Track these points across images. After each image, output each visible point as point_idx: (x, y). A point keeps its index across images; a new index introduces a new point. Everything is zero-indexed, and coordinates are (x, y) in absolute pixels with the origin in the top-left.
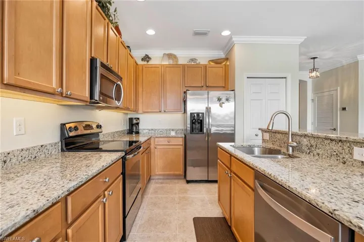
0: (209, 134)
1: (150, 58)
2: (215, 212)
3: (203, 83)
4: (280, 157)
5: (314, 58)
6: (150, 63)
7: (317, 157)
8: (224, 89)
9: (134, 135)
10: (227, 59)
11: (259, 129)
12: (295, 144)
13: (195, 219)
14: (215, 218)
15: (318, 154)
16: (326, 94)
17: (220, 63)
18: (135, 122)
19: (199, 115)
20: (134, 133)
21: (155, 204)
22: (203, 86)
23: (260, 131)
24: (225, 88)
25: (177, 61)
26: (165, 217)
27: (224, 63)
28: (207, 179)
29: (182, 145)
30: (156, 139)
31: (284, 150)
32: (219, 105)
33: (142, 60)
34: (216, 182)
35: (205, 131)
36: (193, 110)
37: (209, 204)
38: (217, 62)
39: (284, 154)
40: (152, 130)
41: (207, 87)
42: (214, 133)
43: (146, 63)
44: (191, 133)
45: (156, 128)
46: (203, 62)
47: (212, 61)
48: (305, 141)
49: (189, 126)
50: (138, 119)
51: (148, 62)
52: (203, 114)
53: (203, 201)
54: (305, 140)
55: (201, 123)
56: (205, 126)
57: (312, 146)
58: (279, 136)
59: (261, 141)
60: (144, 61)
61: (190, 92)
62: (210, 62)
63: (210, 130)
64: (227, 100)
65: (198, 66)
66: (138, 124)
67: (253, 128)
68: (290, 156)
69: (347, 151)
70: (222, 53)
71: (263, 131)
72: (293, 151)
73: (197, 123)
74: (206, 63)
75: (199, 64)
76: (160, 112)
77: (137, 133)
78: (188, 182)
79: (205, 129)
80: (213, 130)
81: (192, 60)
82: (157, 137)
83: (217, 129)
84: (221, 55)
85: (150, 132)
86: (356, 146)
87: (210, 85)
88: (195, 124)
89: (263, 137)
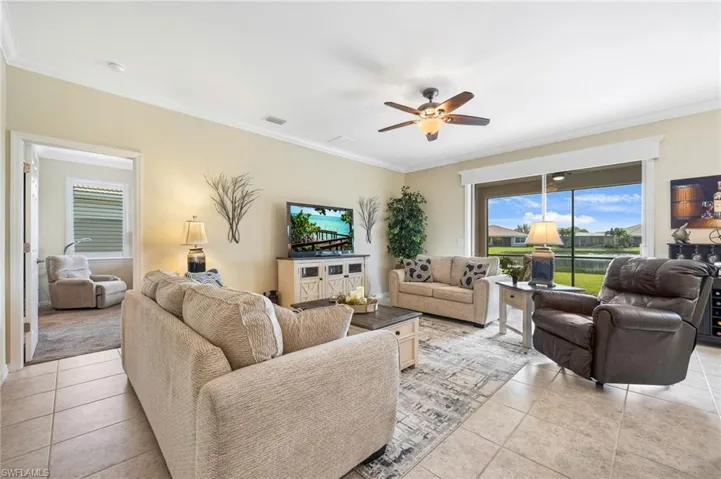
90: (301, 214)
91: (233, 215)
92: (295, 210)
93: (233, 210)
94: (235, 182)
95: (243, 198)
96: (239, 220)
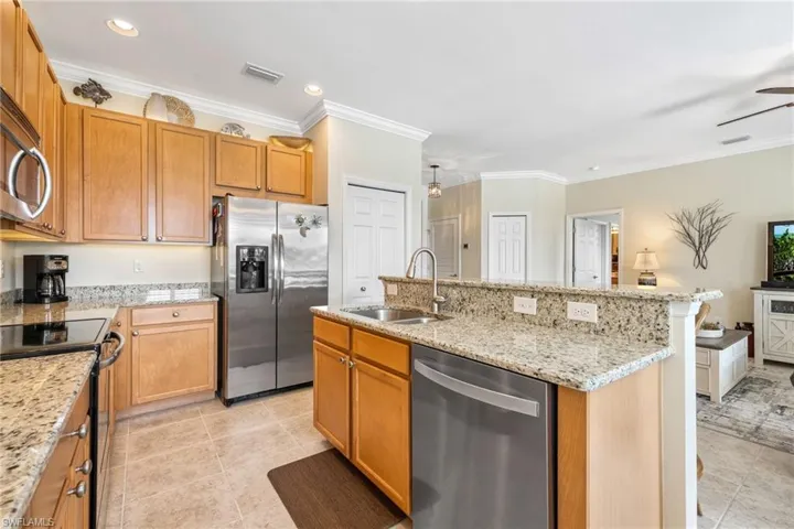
0: (280, 292)
1: (106, 95)
2: (309, 445)
3: (259, 182)
4: (425, 320)
5: (435, 167)
6: (105, 106)
7: (471, 316)
8: (302, 200)
9: (47, 307)
10: (309, 141)
11: (380, 278)
12: (442, 299)
13: (271, 475)
14: (312, 457)
15: (473, 311)
16: (446, 222)
17: (296, 147)
18: (51, 266)
19: (253, 252)
20: (47, 300)
21: (155, 478)
22: (259, 190)
23: (380, 281)
24: (304, 198)
25: (192, 120)
26: (197, 496)
27: (302, 149)
28: (274, 387)
29: (212, 320)
30: (135, 312)
31: (425, 310)
32: (298, 231)
33: (77, 91)
34: (309, 385)
35: (270, 286)
36: (243, 240)
37: (292, 436)
38: (289, 142)
39: (429, 315)
40: (113, 288)
41: (269, 191)
42: (291, 290)
43: (90, 103)
44: (238, 292)
45: (124, 284)
46: (259, 137)
47: (279, 138)
48: (454, 294)
49: (233, 275)
50: (65, 258)
51: (98, 101)
52: (266, 249)
53: (275, 432)
54: (455, 292)
55: (262, 268)
56: (270, 275)
57: (464, 300)
58: (414, 288)
59: (383, 299)
60: (85, 96)
61: (235, 198)
62: (275, 140)
63: (282, 283)
64: (315, 222)
65: (246, 142)
66: (62, 273)
67: (358, 277)
68: (438, 318)
69: (506, 303)
70: (297, 127)
71: (386, 281)
72: (439, 310)
73: (251, 269)
74: (266, 141)
75: (247, 138)
76: (144, 240)
77: (60, 299)
78: (229, 403)
79: (270, 281)
80: (288, 282)
81: (234, 126)
82: (137, 307)
83: (296, 279)
84: (296, 130)
85: (106, 294)
86: (516, 295)
87: (276, 188)
88: (246, 271)
89: (386, 292)
90: (786, 234)
91: (700, 243)
92: (779, 231)
93: (700, 237)
94: (702, 212)
95: (713, 225)
96: (706, 248)
